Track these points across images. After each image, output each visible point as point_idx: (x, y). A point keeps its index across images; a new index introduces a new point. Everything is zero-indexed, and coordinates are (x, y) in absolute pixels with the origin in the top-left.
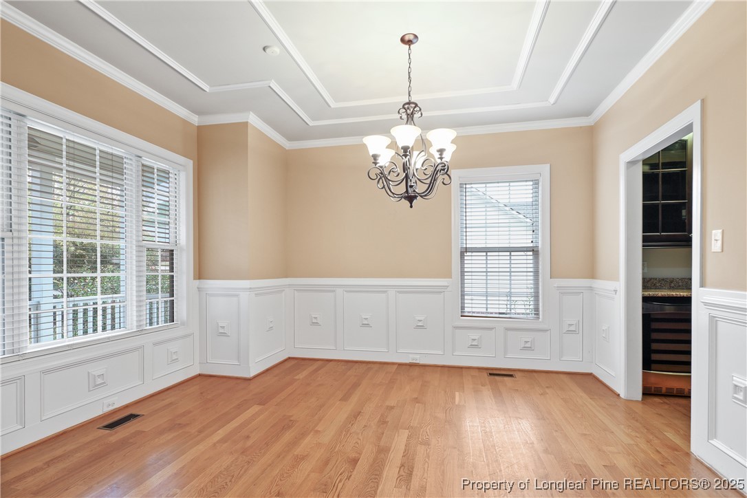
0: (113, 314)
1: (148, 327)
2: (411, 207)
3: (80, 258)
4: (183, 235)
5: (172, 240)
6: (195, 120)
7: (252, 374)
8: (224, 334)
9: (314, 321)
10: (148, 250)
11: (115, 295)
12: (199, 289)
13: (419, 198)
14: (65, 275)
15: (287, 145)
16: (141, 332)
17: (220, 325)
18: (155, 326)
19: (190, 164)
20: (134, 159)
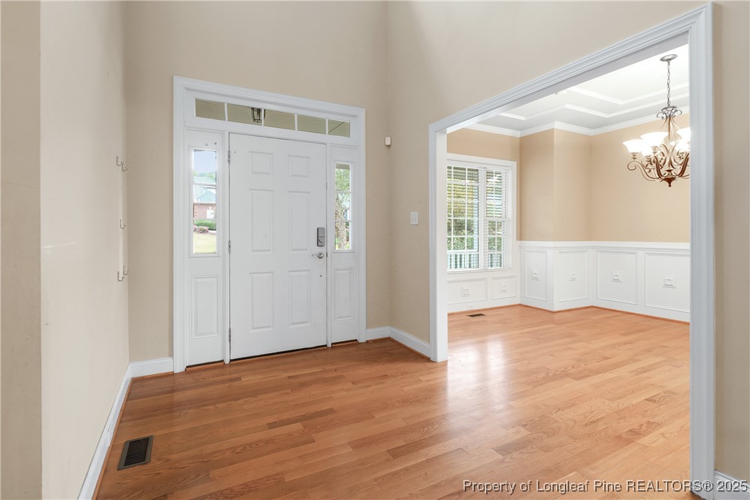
0: (461, 259)
1: (490, 268)
2: (670, 186)
3: (459, 227)
4: (510, 211)
5: (503, 215)
6: (518, 134)
7: (556, 310)
8: (536, 279)
9: (616, 278)
10: (490, 222)
11: (471, 250)
12: (520, 247)
13: (677, 178)
14: (453, 236)
15: (591, 132)
16: (485, 270)
17: (534, 272)
18: (494, 268)
19: (514, 164)
20: (483, 169)
